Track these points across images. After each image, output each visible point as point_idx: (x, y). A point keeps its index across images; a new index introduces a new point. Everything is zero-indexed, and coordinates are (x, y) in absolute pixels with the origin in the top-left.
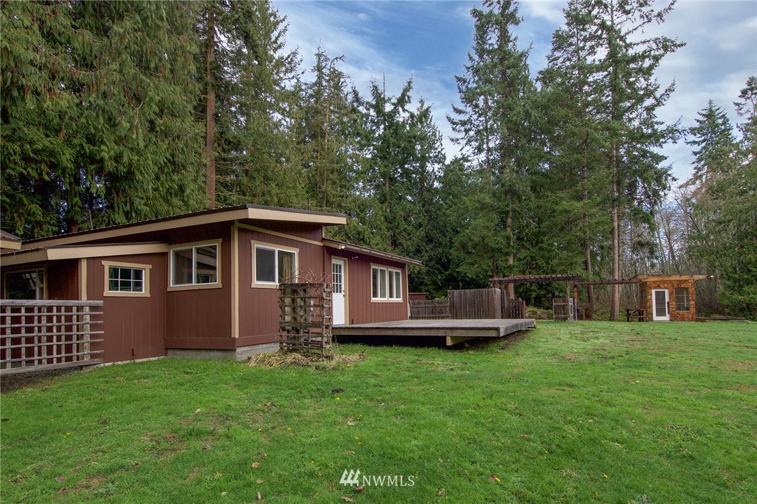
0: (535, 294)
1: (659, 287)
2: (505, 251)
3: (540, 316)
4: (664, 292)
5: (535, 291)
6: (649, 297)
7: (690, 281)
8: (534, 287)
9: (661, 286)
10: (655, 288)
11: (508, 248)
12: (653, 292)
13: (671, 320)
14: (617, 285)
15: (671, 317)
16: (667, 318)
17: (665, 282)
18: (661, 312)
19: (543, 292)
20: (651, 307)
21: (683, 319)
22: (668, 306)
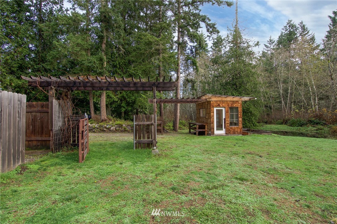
0: (124, 109)
1: (219, 106)
2: (99, 71)
3: (125, 129)
4: (222, 110)
5: (124, 107)
6: (212, 114)
7: (239, 102)
8: (123, 104)
9: (221, 105)
10: (216, 107)
11: (102, 68)
12: (215, 109)
13: (226, 134)
14: (179, 104)
15: (226, 131)
16: (223, 132)
17: (223, 102)
18: (220, 127)
19: (130, 109)
20: (213, 122)
21: (234, 133)
22: (225, 122)
